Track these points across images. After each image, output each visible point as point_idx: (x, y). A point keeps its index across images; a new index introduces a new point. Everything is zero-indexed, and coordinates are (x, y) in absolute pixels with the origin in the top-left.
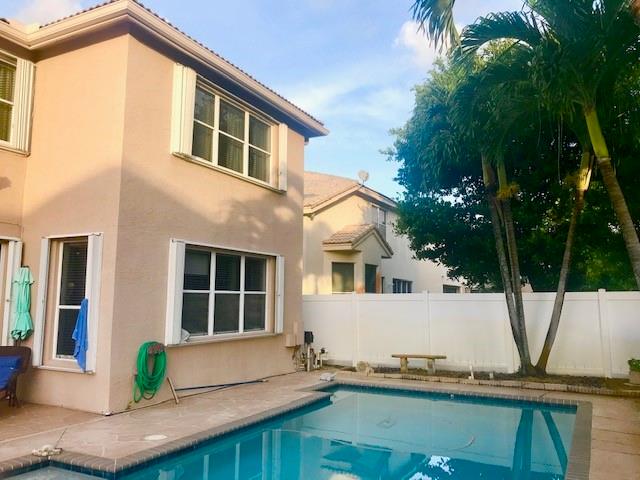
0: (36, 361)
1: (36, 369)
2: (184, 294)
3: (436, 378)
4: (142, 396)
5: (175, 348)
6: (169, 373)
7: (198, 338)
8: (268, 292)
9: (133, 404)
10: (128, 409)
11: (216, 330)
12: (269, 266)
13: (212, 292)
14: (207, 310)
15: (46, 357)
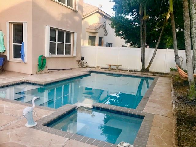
0: (8, 59)
1: (8, 61)
2: (50, 42)
3: (119, 71)
4: (40, 70)
5: (48, 58)
6: (46, 65)
7: (53, 56)
8: (72, 44)
9: (38, 73)
10: (36, 73)
11: (58, 54)
12: (72, 35)
13: (57, 42)
14: (55, 48)
15: (11, 58)
